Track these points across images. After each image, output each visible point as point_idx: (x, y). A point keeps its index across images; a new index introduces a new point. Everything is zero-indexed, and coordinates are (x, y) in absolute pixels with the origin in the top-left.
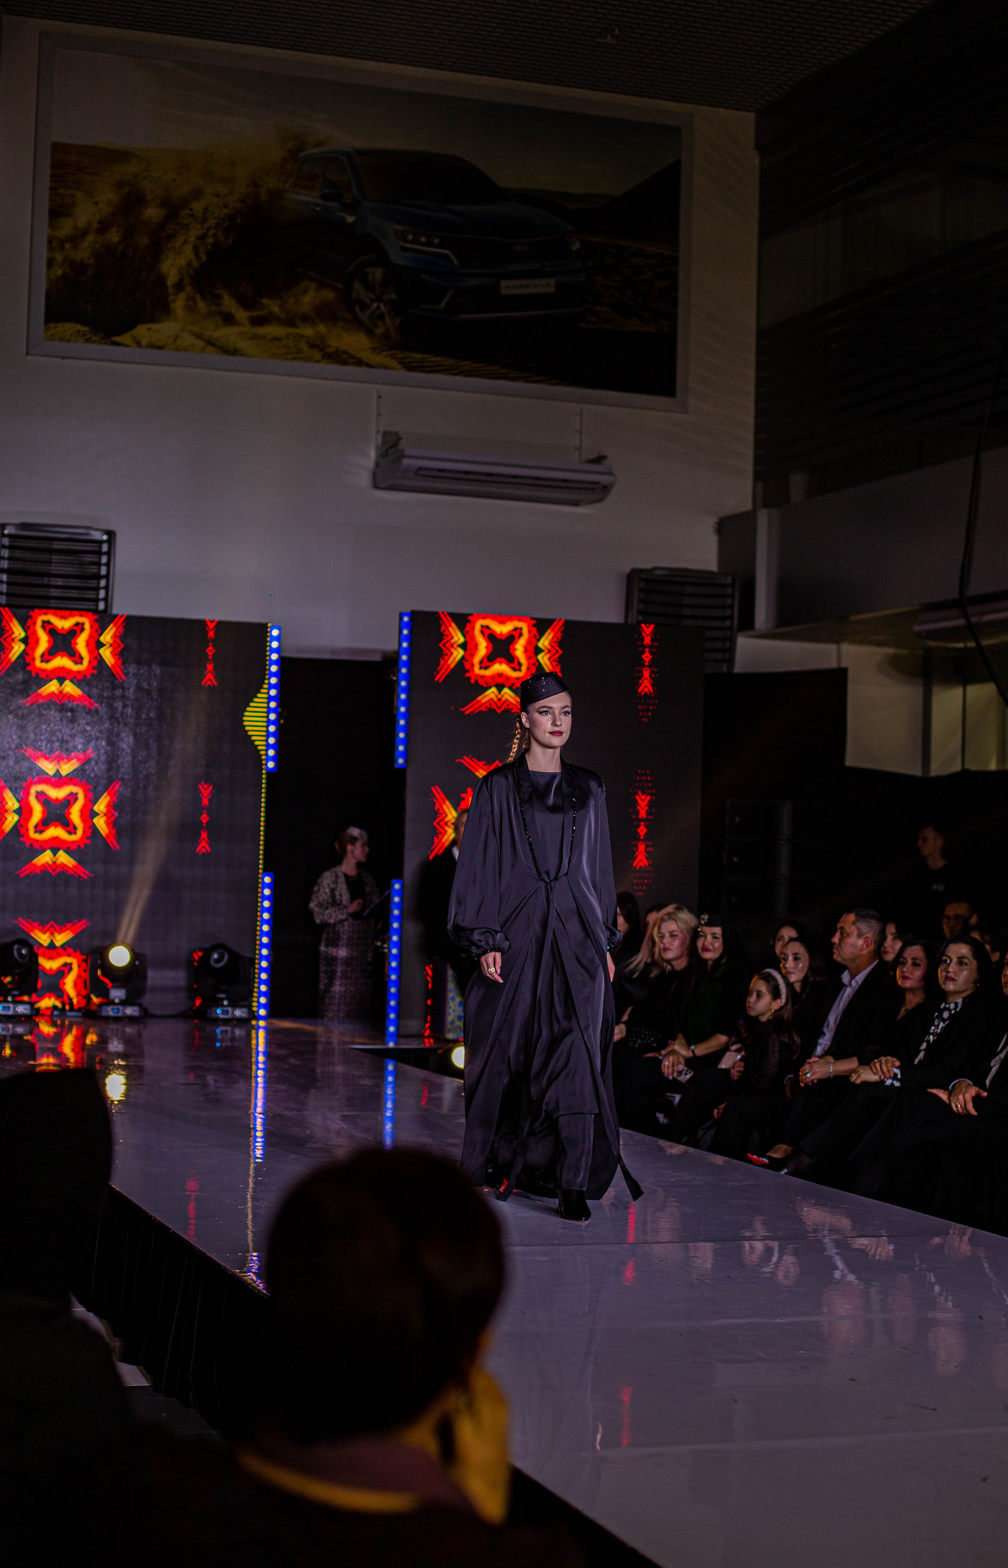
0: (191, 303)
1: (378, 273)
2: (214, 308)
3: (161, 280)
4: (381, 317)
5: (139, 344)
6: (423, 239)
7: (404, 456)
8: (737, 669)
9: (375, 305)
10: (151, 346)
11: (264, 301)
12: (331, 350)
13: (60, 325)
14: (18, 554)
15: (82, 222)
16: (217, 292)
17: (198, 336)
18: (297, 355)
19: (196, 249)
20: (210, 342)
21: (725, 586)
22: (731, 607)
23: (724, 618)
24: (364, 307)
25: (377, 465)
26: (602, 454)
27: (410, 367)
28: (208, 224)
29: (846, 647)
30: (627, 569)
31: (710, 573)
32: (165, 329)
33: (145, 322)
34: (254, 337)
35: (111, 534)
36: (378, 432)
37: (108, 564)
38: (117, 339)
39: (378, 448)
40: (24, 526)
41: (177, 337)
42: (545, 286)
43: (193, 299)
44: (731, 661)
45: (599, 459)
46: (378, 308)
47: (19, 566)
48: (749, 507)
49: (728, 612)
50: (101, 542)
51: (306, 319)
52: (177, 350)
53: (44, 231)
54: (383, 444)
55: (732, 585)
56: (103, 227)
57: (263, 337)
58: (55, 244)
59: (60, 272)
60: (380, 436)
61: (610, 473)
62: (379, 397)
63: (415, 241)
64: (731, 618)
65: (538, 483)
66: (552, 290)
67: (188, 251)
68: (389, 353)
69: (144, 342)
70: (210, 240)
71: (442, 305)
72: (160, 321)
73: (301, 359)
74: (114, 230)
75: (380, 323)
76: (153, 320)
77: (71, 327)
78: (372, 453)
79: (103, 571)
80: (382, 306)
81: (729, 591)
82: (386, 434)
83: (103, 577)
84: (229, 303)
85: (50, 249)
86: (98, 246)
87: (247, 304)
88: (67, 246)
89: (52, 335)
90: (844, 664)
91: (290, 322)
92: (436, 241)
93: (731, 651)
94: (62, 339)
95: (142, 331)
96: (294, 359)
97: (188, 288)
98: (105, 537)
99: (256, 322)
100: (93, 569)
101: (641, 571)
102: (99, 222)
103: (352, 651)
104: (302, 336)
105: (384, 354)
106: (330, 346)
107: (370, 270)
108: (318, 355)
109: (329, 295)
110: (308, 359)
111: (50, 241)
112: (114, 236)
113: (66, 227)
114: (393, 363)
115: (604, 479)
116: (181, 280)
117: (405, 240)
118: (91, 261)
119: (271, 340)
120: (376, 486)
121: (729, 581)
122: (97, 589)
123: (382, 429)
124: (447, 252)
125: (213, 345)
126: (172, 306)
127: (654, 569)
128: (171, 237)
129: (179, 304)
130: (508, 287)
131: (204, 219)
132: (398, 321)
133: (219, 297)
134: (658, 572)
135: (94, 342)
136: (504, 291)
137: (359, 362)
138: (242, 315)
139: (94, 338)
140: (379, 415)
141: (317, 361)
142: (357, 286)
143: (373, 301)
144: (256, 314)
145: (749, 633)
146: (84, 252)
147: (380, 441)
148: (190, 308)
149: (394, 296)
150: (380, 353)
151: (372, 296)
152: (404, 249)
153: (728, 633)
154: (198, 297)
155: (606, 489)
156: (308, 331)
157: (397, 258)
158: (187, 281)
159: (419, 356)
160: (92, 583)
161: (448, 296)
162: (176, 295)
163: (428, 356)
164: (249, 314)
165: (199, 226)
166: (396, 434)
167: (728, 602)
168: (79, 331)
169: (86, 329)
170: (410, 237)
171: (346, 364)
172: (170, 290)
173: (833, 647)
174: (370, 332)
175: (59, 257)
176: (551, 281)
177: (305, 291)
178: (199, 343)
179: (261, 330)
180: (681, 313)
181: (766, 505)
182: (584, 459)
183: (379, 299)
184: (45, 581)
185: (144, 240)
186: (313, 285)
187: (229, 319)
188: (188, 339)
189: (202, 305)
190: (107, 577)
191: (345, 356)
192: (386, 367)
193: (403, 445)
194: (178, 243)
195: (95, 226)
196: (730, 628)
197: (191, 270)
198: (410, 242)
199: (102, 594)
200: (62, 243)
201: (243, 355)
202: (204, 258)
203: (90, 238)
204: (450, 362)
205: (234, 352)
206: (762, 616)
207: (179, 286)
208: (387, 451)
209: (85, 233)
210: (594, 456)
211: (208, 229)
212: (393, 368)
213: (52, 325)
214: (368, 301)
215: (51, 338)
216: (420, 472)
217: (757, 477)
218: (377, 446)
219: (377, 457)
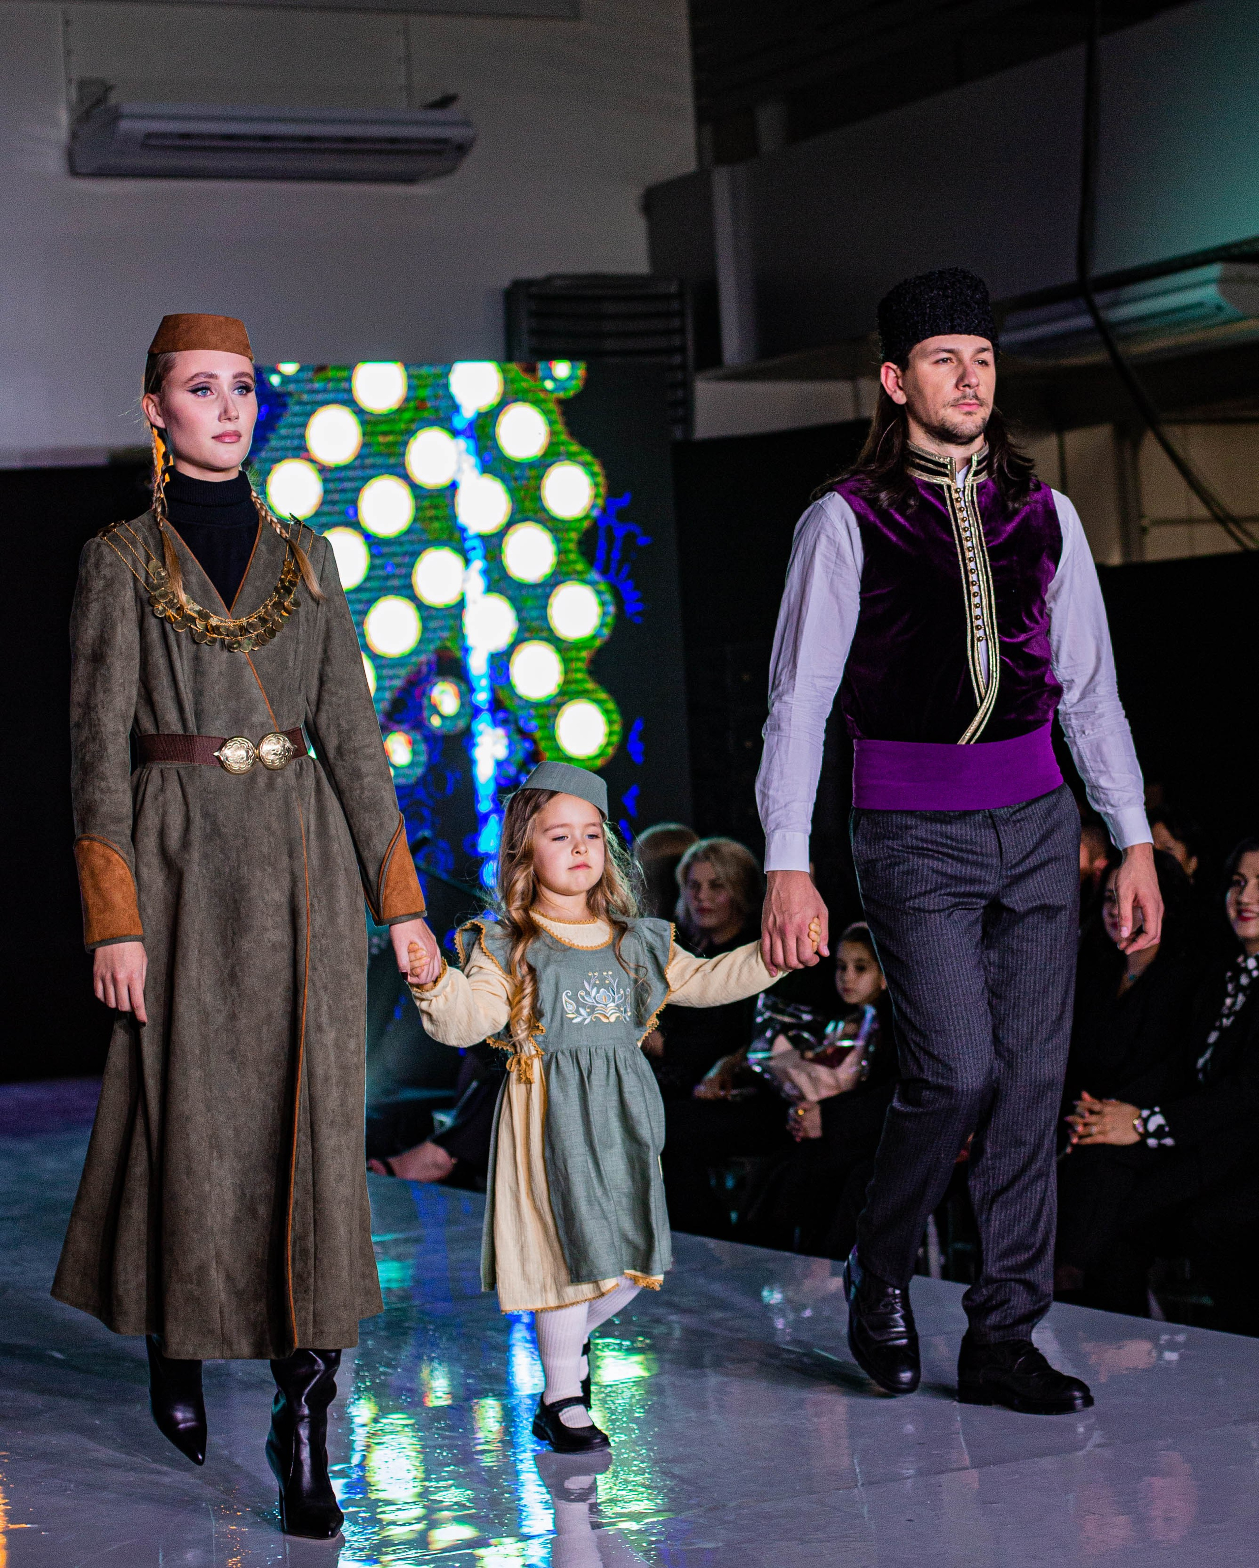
7: (120, 117)
8: (701, 433)
21: (667, 297)
22: (682, 331)
23: (669, 351)
25: (74, 135)
26: (451, 91)
30: (505, 283)
31: (640, 277)
36: (70, 81)
39: (71, 110)
44: (687, 420)
45: (445, 102)
48: (694, 166)
49: (676, 341)
54: (81, 101)
55: (680, 295)
60: (74, 89)
61: (467, 124)
62: (67, 22)
64: (682, 350)
78: (64, 117)
81: (675, 305)
82: (83, 84)
93: (687, 404)
101: (529, 283)
103: (57, 452)
115: (456, 133)
120: (74, 172)
121: (673, 289)
123: (75, 75)
127: (549, 279)
134: (558, 283)
140: (68, 52)
145: (716, 373)
147: (75, 96)
153: (680, 376)
155: (462, 149)
166: (102, 82)
167: (676, 323)
181: (721, 159)
193: (113, 99)
196: (683, 367)
206: (735, 342)
208: (89, 111)
210: (437, 96)
216: (153, 142)
217: (702, 116)
218: (71, 108)
219: (72, 124)
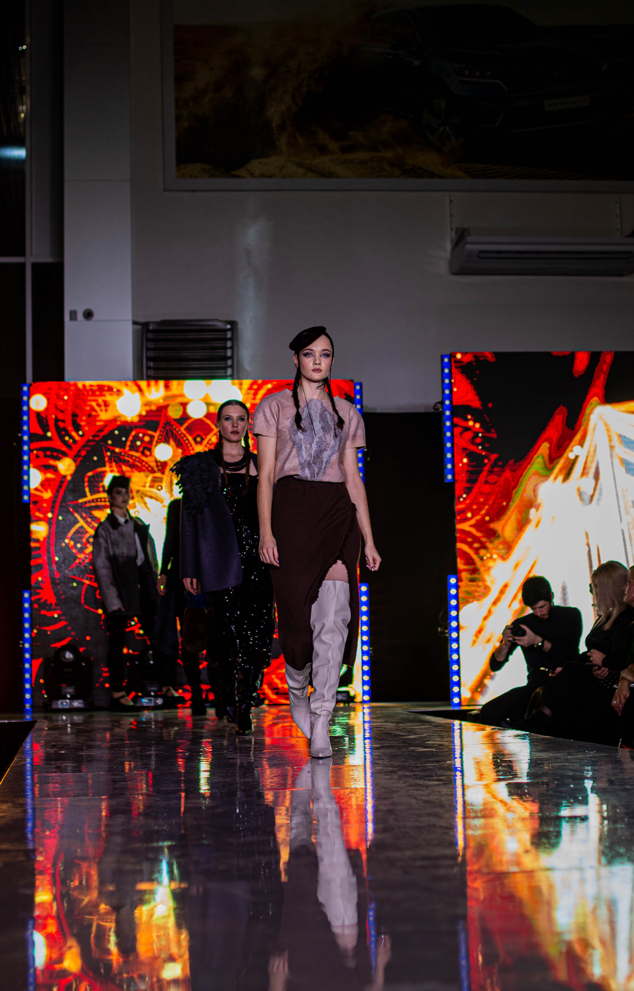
0: (292, 140)
1: (443, 104)
2: (311, 142)
3: (267, 124)
4: (448, 137)
5: (253, 175)
6: (478, 73)
9: (442, 129)
10: (262, 176)
11: (351, 133)
12: (409, 168)
13: (188, 166)
15: (201, 84)
16: (313, 129)
17: (300, 165)
18: (381, 174)
19: (294, 97)
20: (311, 170)
24: (433, 131)
25: (453, 254)
27: (474, 176)
28: (302, 77)
32: (273, 162)
33: (257, 158)
34: (345, 162)
35: (233, 324)
36: (452, 229)
38: (235, 173)
39: (452, 242)
40: (164, 322)
41: (283, 167)
42: (582, 101)
43: (294, 136)
46: (445, 130)
50: (225, 331)
51: (386, 144)
52: (283, 177)
53: (171, 93)
56: (219, 86)
57: (352, 162)
58: (181, 102)
59: (186, 125)
60: (453, 233)
62: (451, 201)
63: (472, 75)
65: (581, 256)
66: (587, 104)
67: (288, 99)
68: (456, 165)
69: (256, 174)
70: (305, 89)
71: (497, 124)
72: (269, 156)
73: (384, 176)
74: (227, 88)
75: (447, 143)
76: (263, 155)
77: (198, 167)
78: (448, 245)
79: (229, 353)
80: (448, 129)
82: (457, 230)
83: (229, 359)
84: (323, 137)
85: (177, 107)
86: (215, 102)
87: (338, 137)
88: (191, 104)
89: (183, 174)
91: (373, 148)
92: (489, 73)
94: (191, 176)
95: (255, 165)
96: (379, 177)
97: (289, 128)
98: (228, 327)
99: (346, 150)
102: (215, 83)
104: (384, 158)
105: (451, 167)
106: (408, 164)
107: (436, 101)
108: (398, 172)
109: (404, 124)
110: (390, 176)
111: (177, 101)
112: (227, 93)
113: (189, 90)
114: (461, 173)
116: (283, 122)
117: (463, 75)
118: (211, 114)
119: (359, 163)
120: (454, 273)
123: (454, 227)
124: (499, 82)
125: (312, 171)
126: (277, 143)
128: (273, 90)
129: (282, 141)
130: (551, 105)
131: (299, 73)
132: (463, 140)
133: (315, 133)
135: (217, 176)
136: (548, 109)
137: (432, 175)
138: (333, 146)
139: (216, 174)
140: (451, 215)
141: (398, 177)
142: (426, 115)
143: (440, 125)
144: (345, 143)
146: (204, 107)
147: (454, 237)
148: (292, 144)
149: (457, 120)
150: (448, 166)
151: (439, 121)
152: (463, 82)
154: (298, 135)
156: (389, 154)
157: (457, 90)
158: (288, 122)
159: (481, 166)
161: (501, 117)
162: (280, 134)
163: (487, 165)
164: (340, 144)
165: (295, 79)
168: (204, 169)
169: (209, 167)
170: (467, 73)
171: (421, 177)
172: (275, 131)
174: (439, 151)
175: (184, 113)
176: (586, 97)
177: (384, 122)
178: (302, 170)
179: (350, 156)
182: (624, 235)
183: (445, 124)
185: (252, 94)
186: (390, 117)
187: (323, 150)
188: (291, 168)
189: (301, 141)
191: (422, 171)
192: (454, 177)
194: (279, 94)
195: (212, 86)
197: (291, 114)
198: (467, 76)
200: (186, 102)
201: (337, 177)
202: (300, 103)
203: (209, 96)
204: (507, 168)
205: (331, 175)
207: (282, 127)
209: (204, 92)
211: (302, 81)
212: (460, 178)
213: (182, 166)
214: (436, 126)
215: (182, 176)
218: (452, 240)
219: (453, 249)
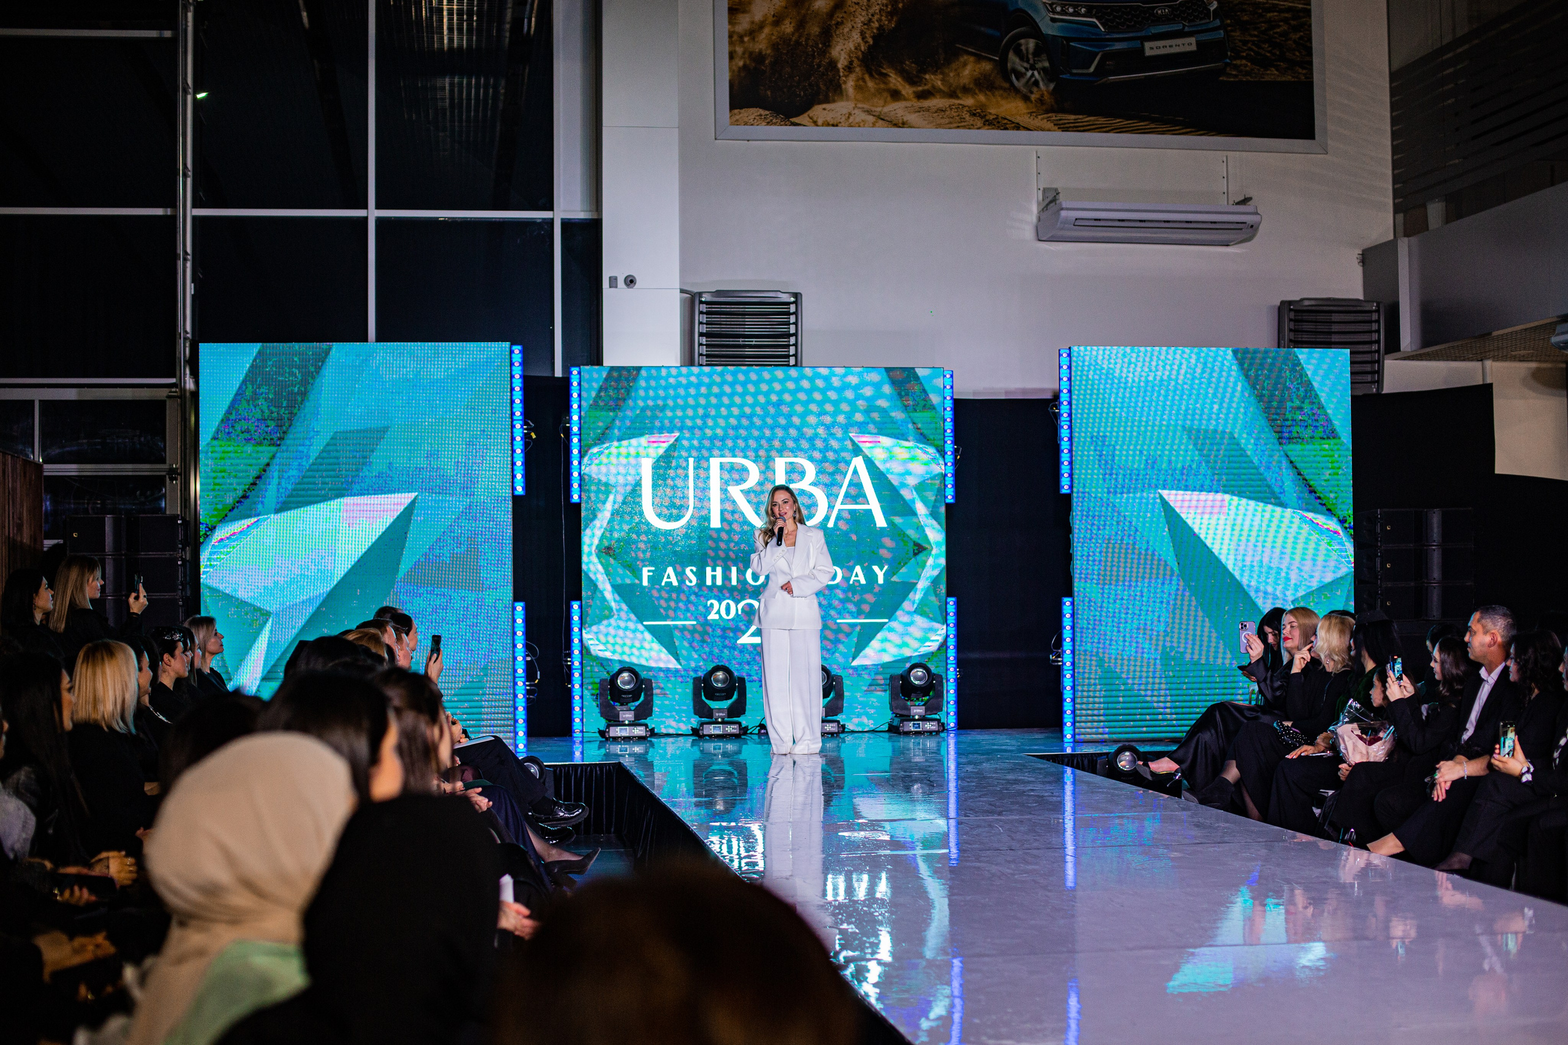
0: (861, 83)
1: (1031, 44)
2: (882, 86)
3: (833, 64)
4: (1036, 83)
5: (815, 123)
6: (1071, 10)
7: (1062, 209)
8: (1387, 389)
9: (1029, 73)
10: (827, 124)
11: (927, 76)
12: (992, 117)
13: (743, 111)
14: (716, 318)
15: (758, 17)
16: (884, 71)
17: (869, 112)
18: (961, 124)
19: (863, 34)
20: (880, 118)
21: (1371, 312)
22: (1378, 331)
23: (1371, 343)
24: (1019, 75)
25: (1039, 219)
26: (1249, 195)
27: (1065, 128)
28: (871, 11)
29: (1488, 363)
30: (1278, 302)
31: (1358, 300)
32: (839, 108)
33: (820, 103)
34: (921, 110)
35: (796, 295)
36: (1038, 189)
37: (796, 324)
38: (794, 120)
40: (718, 293)
41: (850, 114)
42: (1188, 45)
43: (863, 80)
44: (1379, 382)
45: (1245, 201)
46: (1033, 75)
47: (716, 329)
48: (1391, 237)
49: (1375, 337)
50: (788, 304)
51: (966, 90)
52: (850, 126)
53: (724, 27)
54: (1044, 199)
55: (1377, 311)
56: (778, 20)
57: (928, 110)
58: (735, 38)
59: (741, 63)
60: (1040, 193)
61: (1257, 213)
62: (1038, 157)
63: (1064, 12)
64: (1378, 342)
65: (1188, 225)
66: (1194, 48)
67: (856, 36)
68: (1046, 116)
69: (820, 122)
70: (876, 25)
71: (1092, 69)
72: (834, 101)
73: (964, 127)
74: (787, 22)
75: (1035, 89)
76: (827, 100)
77: (754, 112)
78: (1035, 209)
79: (792, 329)
80: (1036, 73)
81: (1375, 316)
82: (1045, 190)
83: (792, 335)
84: (895, 80)
85: (731, 43)
86: (774, 37)
87: (911, 80)
88: (746, 39)
89: (737, 120)
90: (1488, 381)
91: (952, 94)
92: (1083, 10)
93: (1380, 372)
94: (746, 124)
95: (818, 111)
96: (958, 127)
97: (858, 69)
98: (793, 299)
99: (922, 96)
100: (782, 329)
101: (1290, 303)
102: (774, 16)
103: (1024, 391)
104: (964, 106)
105: (1040, 117)
106: (990, 114)
107: (1022, 41)
108: (979, 123)
109: (987, 66)
110: (970, 127)
111: (730, 37)
112: (788, 27)
113: (744, 23)
114: (1050, 125)
115: (1251, 219)
116: (851, 62)
117: (1054, 12)
118: (769, 52)
119: (936, 112)
120: (1040, 239)
121: (1375, 307)
122: (788, 346)
123: (1041, 186)
124: (1094, 20)
125: (883, 120)
126: (843, 86)
127: (1302, 300)
128: (838, 24)
129: (849, 85)
130: (1152, 49)
131: (869, 6)
132: (1052, 86)
133: (886, 75)
134: (1307, 303)
135: (775, 124)
136: (1148, 53)
137: (1018, 127)
138: (907, 90)
139: (774, 121)
140: (1039, 174)
141: (979, 128)
142: (1012, 57)
143: (1027, 69)
144: (920, 89)
145: (1397, 355)
146: (762, 44)
147: (1040, 197)
148: (859, 88)
149: (1047, 64)
150: (1036, 116)
151: (1026, 65)
152: (1053, 20)
153: (1377, 357)
154: (867, 77)
155: (1253, 228)
156: (969, 101)
157: (1048, 28)
158: (856, 63)
159: (1073, 117)
160: (782, 341)
161: (1096, 62)
162: (846, 76)
163: (1081, 117)
164: (915, 89)
165: (864, 13)
166: (1056, 190)
167: (1375, 327)
168: (761, 115)
169: (767, 112)
170: (1059, 9)
171: (1006, 129)
172: (841, 74)
173: (1477, 365)
174: (1026, 99)
175: (739, 50)
176: (1193, 40)
177: (965, 65)
178: (871, 119)
179: (926, 103)
180: (1316, 61)
181: (1407, 234)
182: (1231, 202)
183: (1033, 68)
184: (741, 341)
185: (815, 30)
186: (972, 59)
187: (896, 95)
188: (860, 116)
189: (870, 84)
190: (795, 335)
191: (1006, 121)
192: (1042, 130)
193: (1061, 197)
194: (846, 30)
195: (771, 19)
196: (1378, 351)
197: (860, 53)
198: (1058, 13)
199: (792, 350)
200: (741, 37)
201: (910, 126)
202: (871, 41)
203: (767, 30)
204: (1102, 120)
205: (904, 125)
206: (1407, 338)
207: (849, 68)
208: (1047, 205)
209: (761, 26)
210: (1241, 198)
211: (873, 15)
212: (1049, 130)
213: (736, 111)
214: (1023, 70)
215: (736, 123)
216: (1078, 223)
217: (1397, 209)
218: (1039, 204)
219: (1039, 212)
